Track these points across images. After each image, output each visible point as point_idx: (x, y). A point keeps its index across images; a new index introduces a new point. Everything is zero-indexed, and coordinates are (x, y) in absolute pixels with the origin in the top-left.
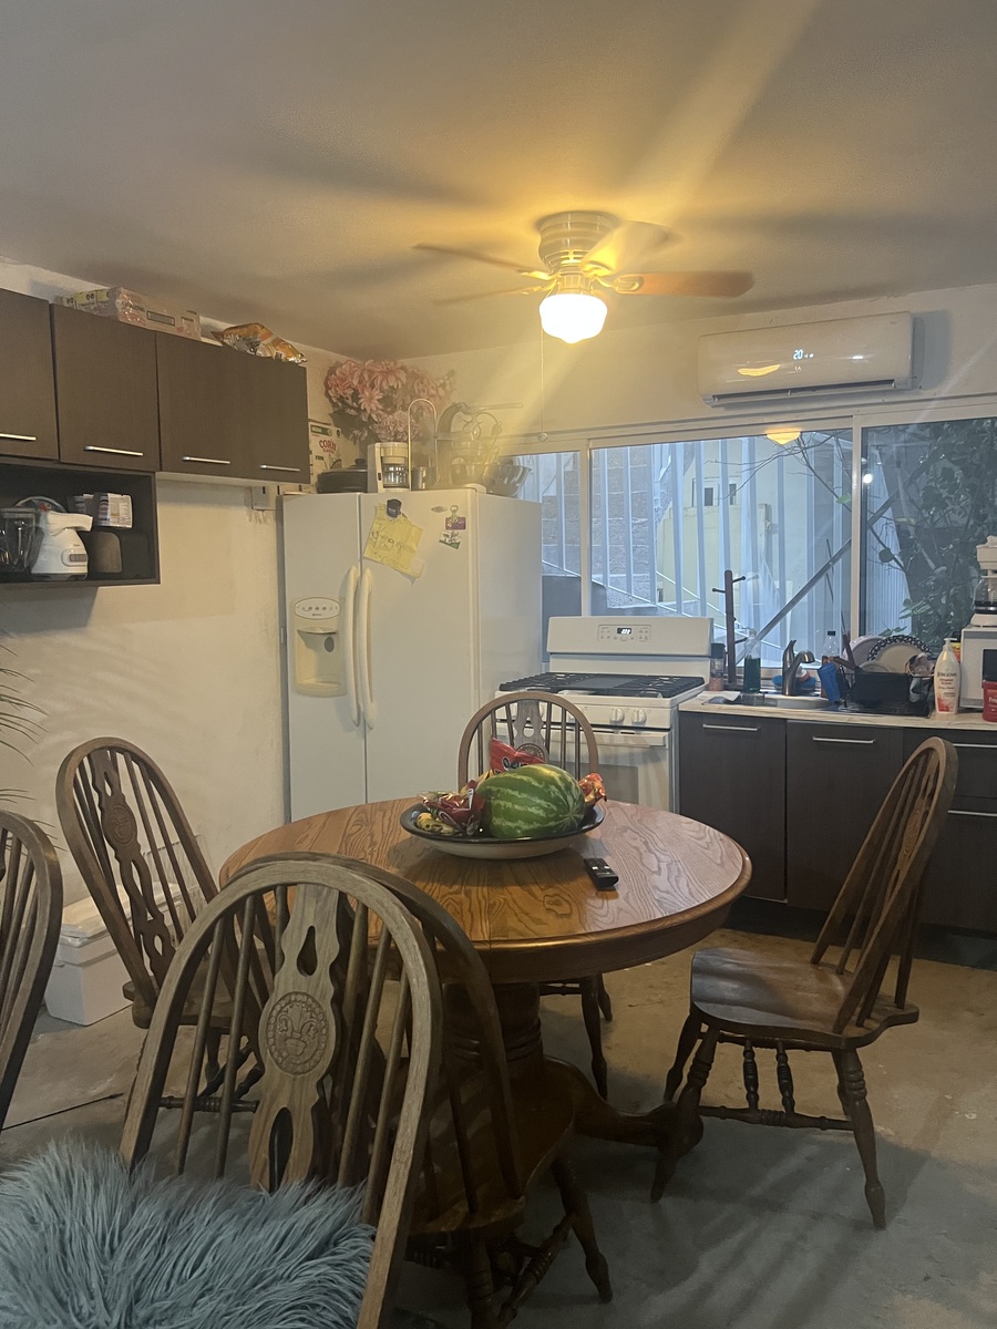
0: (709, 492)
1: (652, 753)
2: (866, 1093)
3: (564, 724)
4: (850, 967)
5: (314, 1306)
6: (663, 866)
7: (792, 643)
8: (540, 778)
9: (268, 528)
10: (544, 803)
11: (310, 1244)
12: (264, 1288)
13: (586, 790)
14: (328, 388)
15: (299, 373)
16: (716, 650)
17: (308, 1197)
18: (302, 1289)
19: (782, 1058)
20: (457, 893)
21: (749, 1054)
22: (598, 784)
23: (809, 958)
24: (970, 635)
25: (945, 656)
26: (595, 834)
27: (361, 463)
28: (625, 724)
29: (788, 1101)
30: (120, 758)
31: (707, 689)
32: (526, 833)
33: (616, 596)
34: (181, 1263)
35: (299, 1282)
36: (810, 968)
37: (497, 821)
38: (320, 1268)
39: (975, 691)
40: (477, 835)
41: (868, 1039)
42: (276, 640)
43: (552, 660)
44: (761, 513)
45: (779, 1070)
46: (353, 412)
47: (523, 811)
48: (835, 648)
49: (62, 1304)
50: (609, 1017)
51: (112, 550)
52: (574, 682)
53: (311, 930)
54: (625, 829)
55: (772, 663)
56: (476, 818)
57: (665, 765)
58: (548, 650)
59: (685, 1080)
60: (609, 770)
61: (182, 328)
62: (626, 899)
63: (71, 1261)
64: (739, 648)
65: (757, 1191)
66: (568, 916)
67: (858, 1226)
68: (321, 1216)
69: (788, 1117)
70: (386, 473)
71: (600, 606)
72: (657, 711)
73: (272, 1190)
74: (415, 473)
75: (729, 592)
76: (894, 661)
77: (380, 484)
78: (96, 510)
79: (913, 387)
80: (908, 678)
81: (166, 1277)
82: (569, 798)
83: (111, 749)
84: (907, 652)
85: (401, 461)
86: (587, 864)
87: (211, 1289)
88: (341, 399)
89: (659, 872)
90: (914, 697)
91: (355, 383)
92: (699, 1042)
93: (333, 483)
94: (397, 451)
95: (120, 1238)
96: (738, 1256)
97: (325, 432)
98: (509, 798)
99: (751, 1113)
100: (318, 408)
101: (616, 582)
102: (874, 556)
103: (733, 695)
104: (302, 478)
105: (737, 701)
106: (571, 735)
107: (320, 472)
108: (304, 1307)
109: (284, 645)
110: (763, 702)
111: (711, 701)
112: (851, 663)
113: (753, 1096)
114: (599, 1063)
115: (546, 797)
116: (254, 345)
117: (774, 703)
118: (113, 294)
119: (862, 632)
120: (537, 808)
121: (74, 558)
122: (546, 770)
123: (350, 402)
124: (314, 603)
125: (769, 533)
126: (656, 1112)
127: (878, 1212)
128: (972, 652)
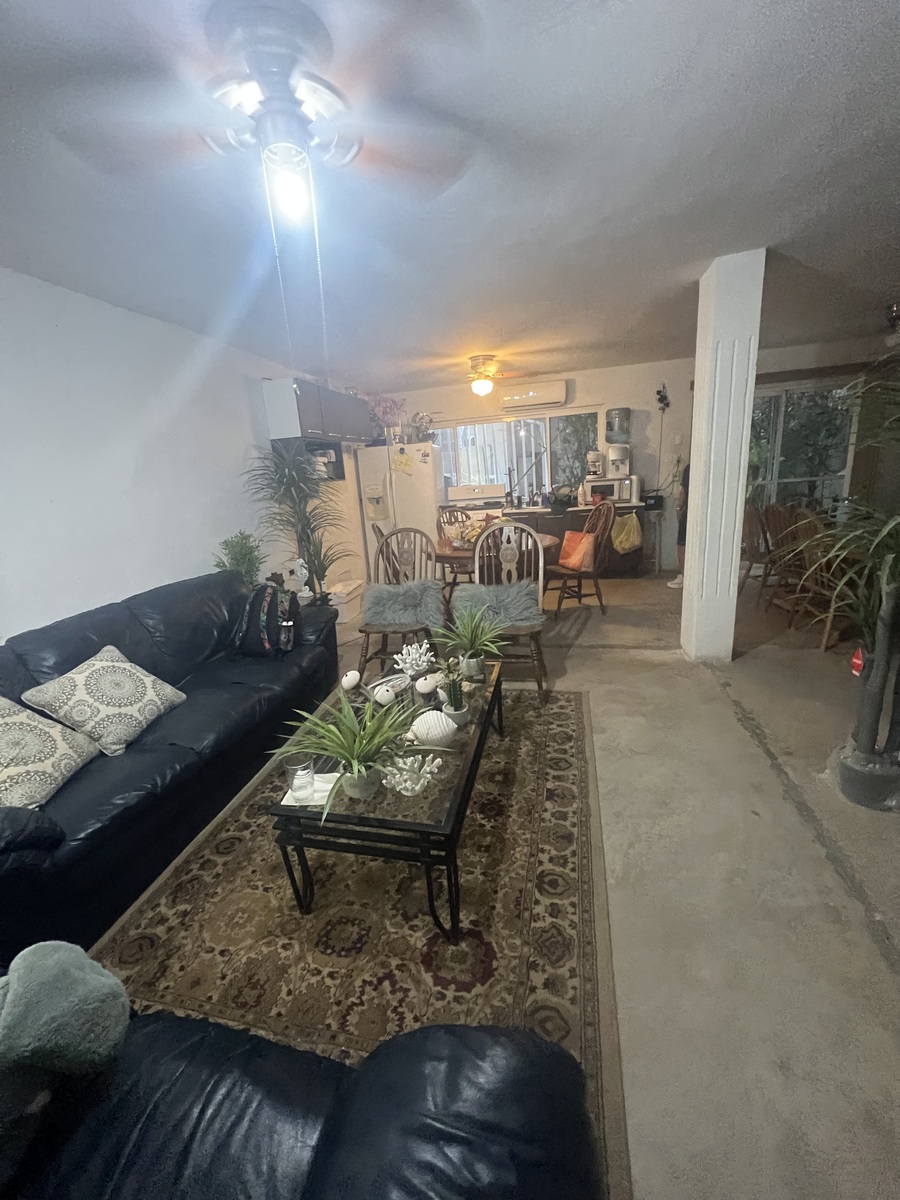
9: (352, 462)
16: (507, 494)
24: (586, 482)
25: (581, 488)
39: (590, 498)
58: (449, 499)
64: (514, 493)
70: (395, 438)
74: (403, 438)
75: (510, 475)
76: (566, 492)
77: (394, 443)
79: (565, 404)
80: (569, 497)
84: (568, 489)
90: (572, 502)
94: (398, 430)
109: (361, 504)
110: (524, 508)
112: (553, 493)
124: (373, 487)
128: (588, 487)
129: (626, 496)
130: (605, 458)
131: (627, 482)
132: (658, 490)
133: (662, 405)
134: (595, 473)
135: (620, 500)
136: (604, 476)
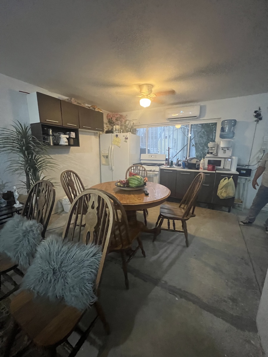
0: (166, 137)
1: (156, 175)
2: (186, 227)
3: (142, 170)
4: (185, 208)
5: (92, 265)
6: (156, 192)
7: (178, 159)
8: (137, 178)
9: (98, 139)
10: (138, 182)
11: (91, 255)
12: (83, 262)
13: (145, 180)
14: (107, 117)
15: (102, 114)
16: (166, 159)
17: (92, 247)
18: (90, 262)
19: (174, 221)
20: (123, 195)
21: (169, 221)
22: (147, 179)
23: (179, 206)
24: (206, 157)
25: (202, 161)
26: (146, 187)
27: (112, 129)
28: (152, 170)
29: (174, 228)
30: (72, 173)
31: (165, 165)
32: (135, 186)
33: (151, 151)
34: (70, 257)
35: (90, 261)
36: (179, 208)
37: (130, 184)
38: (93, 259)
39: (206, 166)
40: (127, 186)
41: (187, 220)
42: (99, 157)
43: (141, 161)
44: (174, 140)
45: (173, 223)
46: (111, 121)
47: (134, 183)
48: (184, 159)
49: (49, 264)
50: (147, 214)
51: (72, 142)
52: (145, 164)
53: (94, 202)
54: (151, 186)
55: (175, 161)
56: (127, 184)
57: (158, 177)
58: (141, 159)
59: (158, 225)
60: (149, 177)
61: (83, 105)
62: (150, 197)
63: (51, 256)
64: (170, 159)
65: (169, 241)
66: (140, 200)
67: (184, 247)
68: (94, 250)
69: (174, 231)
70: (116, 130)
71: (149, 152)
72: (157, 168)
73: (87, 244)
74: (120, 131)
75: (169, 151)
76: (194, 161)
77: (115, 132)
78: (69, 135)
79: (200, 118)
80: (196, 164)
81: (67, 259)
82: (142, 181)
83: (70, 172)
84: (196, 160)
85: (118, 129)
86: (144, 192)
87: (75, 262)
88: (109, 119)
89: (156, 193)
90: (197, 167)
91: (111, 116)
92: (161, 218)
93: (107, 132)
94: (118, 127)
95: (60, 252)
96: (165, 251)
97: (107, 124)
98: (132, 181)
99: (169, 230)
100: (105, 120)
101: (152, 149)
102: (191, 145)
103: (169, 166)
104: (103, 131)
105: (169, 167)
106: (143, 172)
107: (106, 130)
108: (90, 266)
109: (100, 158)
110: (173, 167)
111: (165, 167)
112: (187, 162)
113: (169, 227)
114: (146, 221)
115: (138, 181)
116: (95, 109)
117: (175, 168)
118: (71, 99)
119: (189, 157)
120: (136, 182)
121: (66, 142)
122: (138, 177)
123: (111, 119)
124: (105, 151)
125: (175, 143)
126: (154, 229)
127: (187, 245)
128: (206, 160)
129: (227, 167)
130: (218, 146)
131: (230, 160)
132: (248, 166)
133: (256, 119)
134: (211, 153)
135: (224, 169)
136: (217, 156)
